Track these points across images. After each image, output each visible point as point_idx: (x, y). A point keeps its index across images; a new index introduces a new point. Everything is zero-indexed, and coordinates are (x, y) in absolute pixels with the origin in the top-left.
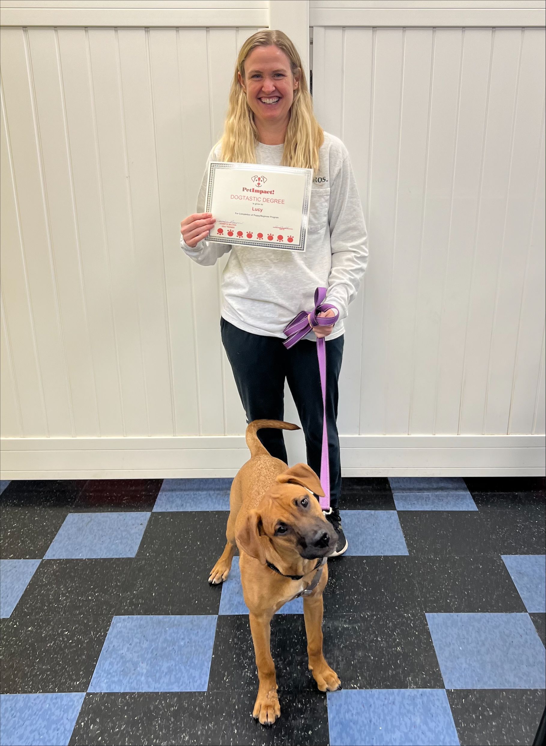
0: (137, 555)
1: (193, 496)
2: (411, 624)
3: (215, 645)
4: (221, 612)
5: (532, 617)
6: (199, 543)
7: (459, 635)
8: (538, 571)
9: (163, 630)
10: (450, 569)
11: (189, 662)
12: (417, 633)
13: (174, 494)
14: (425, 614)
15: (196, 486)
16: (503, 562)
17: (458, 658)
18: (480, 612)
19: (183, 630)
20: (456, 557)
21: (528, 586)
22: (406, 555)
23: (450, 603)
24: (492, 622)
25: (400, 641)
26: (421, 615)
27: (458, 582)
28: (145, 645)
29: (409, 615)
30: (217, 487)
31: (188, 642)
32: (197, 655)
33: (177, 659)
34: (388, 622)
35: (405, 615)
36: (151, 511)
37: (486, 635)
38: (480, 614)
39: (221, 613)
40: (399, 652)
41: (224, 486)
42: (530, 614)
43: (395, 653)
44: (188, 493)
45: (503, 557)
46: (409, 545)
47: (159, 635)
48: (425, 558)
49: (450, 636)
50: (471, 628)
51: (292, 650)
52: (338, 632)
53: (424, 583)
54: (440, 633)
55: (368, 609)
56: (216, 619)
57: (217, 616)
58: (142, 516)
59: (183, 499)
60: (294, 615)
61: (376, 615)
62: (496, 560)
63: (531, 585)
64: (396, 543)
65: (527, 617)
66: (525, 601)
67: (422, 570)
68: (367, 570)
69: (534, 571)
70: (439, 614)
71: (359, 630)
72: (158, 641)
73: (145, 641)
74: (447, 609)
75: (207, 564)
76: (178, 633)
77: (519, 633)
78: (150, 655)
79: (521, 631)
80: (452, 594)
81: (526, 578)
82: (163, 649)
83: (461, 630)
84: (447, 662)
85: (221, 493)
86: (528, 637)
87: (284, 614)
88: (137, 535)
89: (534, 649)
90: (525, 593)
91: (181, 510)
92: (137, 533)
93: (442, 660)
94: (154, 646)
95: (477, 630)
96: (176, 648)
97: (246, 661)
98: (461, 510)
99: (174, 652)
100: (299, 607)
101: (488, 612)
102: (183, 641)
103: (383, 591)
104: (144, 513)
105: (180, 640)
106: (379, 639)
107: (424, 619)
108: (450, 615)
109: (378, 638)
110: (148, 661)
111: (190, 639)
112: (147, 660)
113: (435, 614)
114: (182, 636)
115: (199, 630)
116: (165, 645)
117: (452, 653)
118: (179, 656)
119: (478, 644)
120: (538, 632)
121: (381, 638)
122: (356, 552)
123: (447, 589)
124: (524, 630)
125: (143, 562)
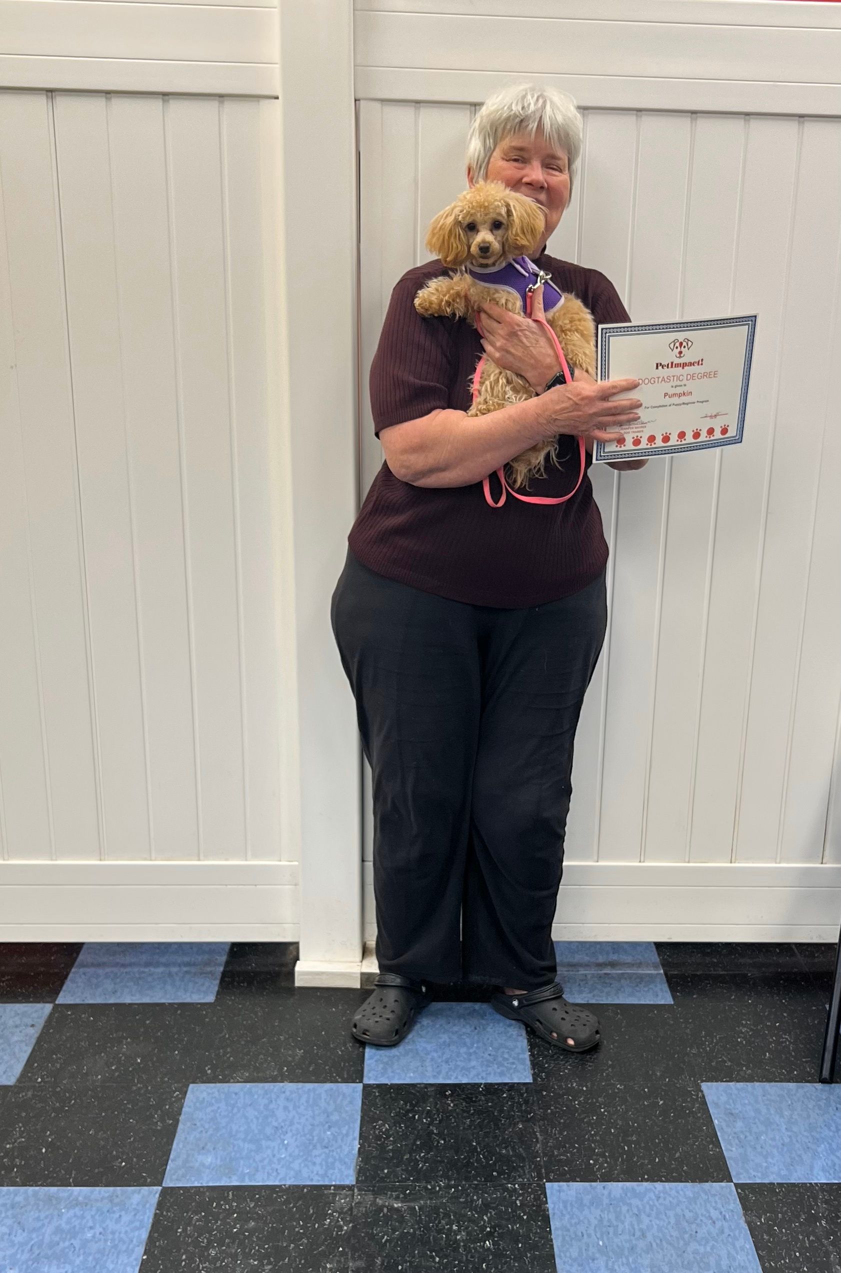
0: (19, 1080)
1: (137, 975)
2: (518, 1202)
3: (150, 1237)
4: (168, 1181)
5: (740, 1191)
6: (139, 1061)
7: (601, 1220)
8: (764, 1111)
9: (56, 1213)
10: (605, 1106)
11: (98, 1267)
12: (525, 1217)
13: (100, 971)
14: (546, 1183)
15: (144, 958)
16: (704, 1096)
17: (593, 1260)
18: (647, 1180)
19: (93, 1213)
20: (618, 1086)
21: (742, 1136)
22: (527, 1081)
23: (595, 1165)
24: (665, 1199)
25: (492, 1231)
26: (538, 1185)
27: (615, 1128)
28: (20, 1237)
29: (517, 1186)
30: (186, 959)
31: (100, 1233)
32: (115, 1255)
33: (78, 1262)
34: (475, 1198)
35: (509, 1185)
36: (53, 1001)
37: (651, 1221)
38: (645, 1184)
39: (168, 1183)
40: (489, 1249)
41: (200, 958)
42: (736, 1185)
43: (481, 1250)
44: (128, 970)
45: (705, 1086)
46: (534, 1064)
47: (46, 1221)
48: (560, 1087)
49: (586, 1221)
50: (624, 1209)
51: (292, 1245)
52: (381, 1215)
53: (552, 1132)
54: (567, 1217)
55: (441, 1177)
56: (156, 1193)
57: (160, 1188)
58: (36, 1011)
59: (118, 980)
60: (304, 1186)
61: (456, 1187)
62: (690, 1092)
63: (748, 1134)
64: (511, 1060)
65: (731, 1190)
66: (732, 1162)
67: (552, 1108)
68: (450, 1108)
69: (758, 1111)
70: (571, 1183)
71: (419, 1212)
72: (43, 1231)
73: (20, 1231)
74: (587, 1176)
75: (150, 1098)
76: (83, 1217)
77: (711, 1218)
78: (25, 1256)
79: (714, 1214)
80: (600, 1150)
81: (739, 1124)
82: (52, 1245)
83: (606, 1212)
84: (571, 1265)
85: (193, 970)
86: (726, 1224)
87: (285, 1185)
88: (24, 1044)
89: (734, 1245)
90: (734, 1149)
91: (112, 1001)
92: (21, 1041)
93: (564, 1263)
94: (36, 1240)
95: (636, 1212)
96: (77, 1243)
97: (204, 1265)
98: (642, 1002)
99: (73, 1249)
100: (315, 1172)
101: (662, 1181)
102: (92, 1231)
103: (474, 1144)
104: (39, 1006)
105: (86, 1229)
106: (455, 1228)
107: (541, 1194)
108: (591, 1186)
109: (452, 1227)
110: (22, 1265)
111: (104, 1229)
112: (20, 1263)
113: (565, 1183)
114: (90, 1224)
115: (123, 1213)
116: (57, 1239)
117: (584, 1251)
118: (81, 1258)
119: (634, 1235)
120: (745, 1215)
121: (459, 1226)
122: (434, 1077)
123: (594, 1142)
124: (721, 1213)
125: (30, 1094)
